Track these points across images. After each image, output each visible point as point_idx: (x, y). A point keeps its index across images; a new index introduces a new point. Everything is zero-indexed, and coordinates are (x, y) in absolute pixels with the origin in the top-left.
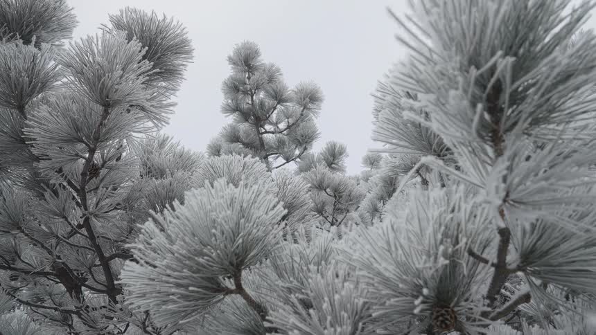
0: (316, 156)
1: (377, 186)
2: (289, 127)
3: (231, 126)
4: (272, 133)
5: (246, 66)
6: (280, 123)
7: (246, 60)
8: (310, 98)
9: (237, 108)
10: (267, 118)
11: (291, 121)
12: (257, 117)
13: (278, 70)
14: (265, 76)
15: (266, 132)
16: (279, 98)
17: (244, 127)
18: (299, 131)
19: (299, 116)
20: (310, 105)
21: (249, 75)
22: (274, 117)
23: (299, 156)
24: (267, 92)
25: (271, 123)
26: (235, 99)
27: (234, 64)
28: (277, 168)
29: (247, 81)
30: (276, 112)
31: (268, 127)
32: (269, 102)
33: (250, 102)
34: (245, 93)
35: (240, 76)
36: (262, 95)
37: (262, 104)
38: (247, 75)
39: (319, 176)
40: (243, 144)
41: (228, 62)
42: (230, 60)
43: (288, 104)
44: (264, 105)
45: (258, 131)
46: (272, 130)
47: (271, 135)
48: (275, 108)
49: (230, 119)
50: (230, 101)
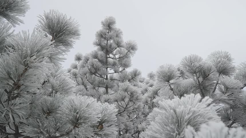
0: (128, 72)
1: (150, 92)
2: (120, 58)
3: (95, 51)
4: (112, 58)
5: (108, 27)
6: (116, 55)
7: (109, 25)
8: (132, 48)
9: (100, 44)
10: (111, 52)
11: (121, 56)
12: (107, 50)
13: (121, 33)
14: (115, 34)
15: (110, 57)
16: (119, 45)
17: (101, 53)
18: (123, 62)
19: (125, 54)
20: (131, 51)
21: (109, 31)
22: (114, 52)
23: (121, 72)
24: (114, 41)
25: (112, 54)
26: (100, 41)
27: (103, 25)
28: (110, 74)
29: (107, 34)
30: (116, 50)
31: (111, 55)
32: (114, 45)
33: (106, 43)
34: (105, 38)
35: (105, 31)
36: (112, 41)
37: (111, 46)
38: (108, 31)
39: (126, 86)
40: (99, 60)
41: (101, 24)
42: (102, 23)
43: (122, 48)
44: (112, 46)
45: (106, 56)
46: (112, 57)
47: (111, 59)
48: (116, 49)
49: (96, 48)
50: (97, 41)
